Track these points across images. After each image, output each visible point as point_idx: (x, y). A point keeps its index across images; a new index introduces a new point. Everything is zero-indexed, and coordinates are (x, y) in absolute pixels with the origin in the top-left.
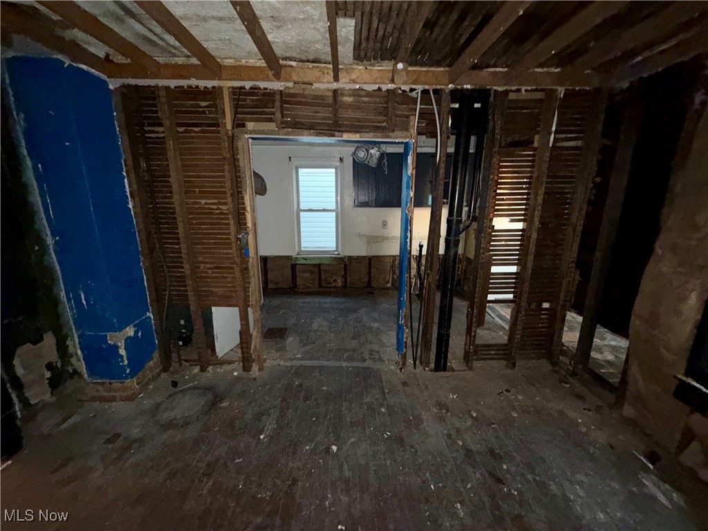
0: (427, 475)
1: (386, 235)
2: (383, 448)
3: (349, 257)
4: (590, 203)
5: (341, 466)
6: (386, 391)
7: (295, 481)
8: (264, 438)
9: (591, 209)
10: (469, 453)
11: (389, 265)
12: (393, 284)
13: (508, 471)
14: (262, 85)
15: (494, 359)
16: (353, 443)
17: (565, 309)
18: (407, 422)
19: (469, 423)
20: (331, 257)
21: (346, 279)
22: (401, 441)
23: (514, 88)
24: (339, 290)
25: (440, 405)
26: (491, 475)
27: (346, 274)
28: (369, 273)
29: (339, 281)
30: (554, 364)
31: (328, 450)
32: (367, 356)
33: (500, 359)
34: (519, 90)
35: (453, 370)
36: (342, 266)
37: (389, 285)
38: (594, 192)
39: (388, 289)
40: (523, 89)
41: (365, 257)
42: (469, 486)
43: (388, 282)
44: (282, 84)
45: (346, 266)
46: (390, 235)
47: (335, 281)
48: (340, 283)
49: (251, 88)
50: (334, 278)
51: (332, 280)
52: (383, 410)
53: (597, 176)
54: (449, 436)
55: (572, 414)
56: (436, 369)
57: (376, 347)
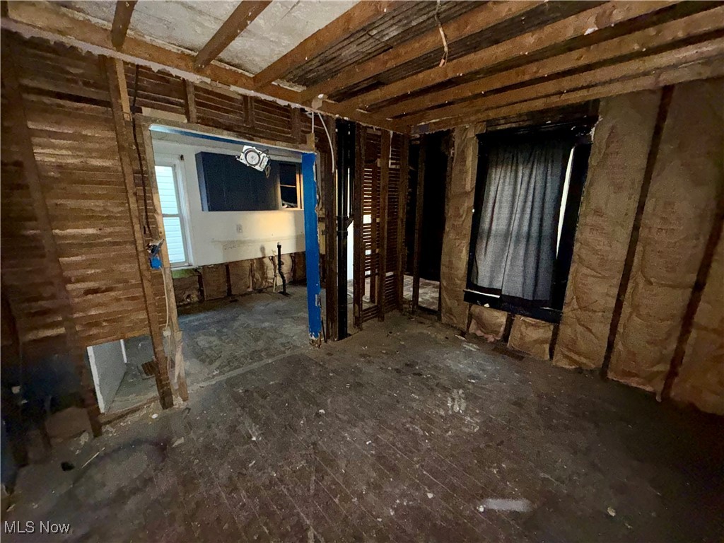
0: (388, 391)
1: (243, 239)
2: (352, 394)
3: (203, 266)
4: (408, 204)
5: (337, 417)
6: (322, 363)
7: (314, 444)
8: (257, 438)
9: (409, 208)
10: (398, 371)
11: (248, 269)
12: (254, 288)
13: (419, 368)
14: (174, 72)
15: (371, 318)
16: (331, 402)
17: (402, 273)
18: (352, 373)
19: (386, 357)
20: (182, 270)
21: (202, 292)
22: (360, 385)
23: (370, 126)
24: (195, 306)
25: (363, 356)
26: (415, 374)
27: (201, 285)
28: (228, 280)
29: (194, 296)
30: (401, 310)
31: (318, 415)
32: (283, 349)
33: (374, 317)
34: (372, 128)
35: (350, 335)
36: (196, 278)
37: (250, 290)
38: (409, 197)
39: (250, 293)
40: (375, 127)
41: (222, 264)
42: (410, 384)
43: (249, 287)
44: (198, 77)
45: (200, 277)
46: (246, 239)
47: (189, 296)
48: (195, 298)
49: (159, 71)
50: (187, 293)
51: (185, 296)
52: (331, 374)
53: (409, 188)
54: (381, 368)
55: (425, 331)
56: (340, 338)
57: (283, 340)
